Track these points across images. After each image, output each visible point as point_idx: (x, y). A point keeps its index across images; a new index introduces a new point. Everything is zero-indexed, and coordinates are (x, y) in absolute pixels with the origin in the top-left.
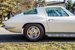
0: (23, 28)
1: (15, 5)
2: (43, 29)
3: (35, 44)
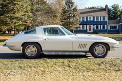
0: (22, 46)
1: (31, 17)
2: (39, 48)
3: (33, 61)
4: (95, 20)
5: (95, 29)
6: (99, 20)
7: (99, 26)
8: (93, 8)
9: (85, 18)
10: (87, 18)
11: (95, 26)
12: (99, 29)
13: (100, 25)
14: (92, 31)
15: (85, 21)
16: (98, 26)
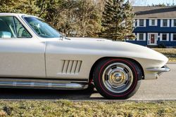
4: (162, 26)
5: (161, 40)
6: (168, 26)
7: (168, 35)
8: (160, 6)
9: (145, 21)
10: (148, 21)
11: (161, 34)
12: (168, 40)
13: (170, 33)
14: (155, 44)
15: (145, 26)
16: (166, 36)
